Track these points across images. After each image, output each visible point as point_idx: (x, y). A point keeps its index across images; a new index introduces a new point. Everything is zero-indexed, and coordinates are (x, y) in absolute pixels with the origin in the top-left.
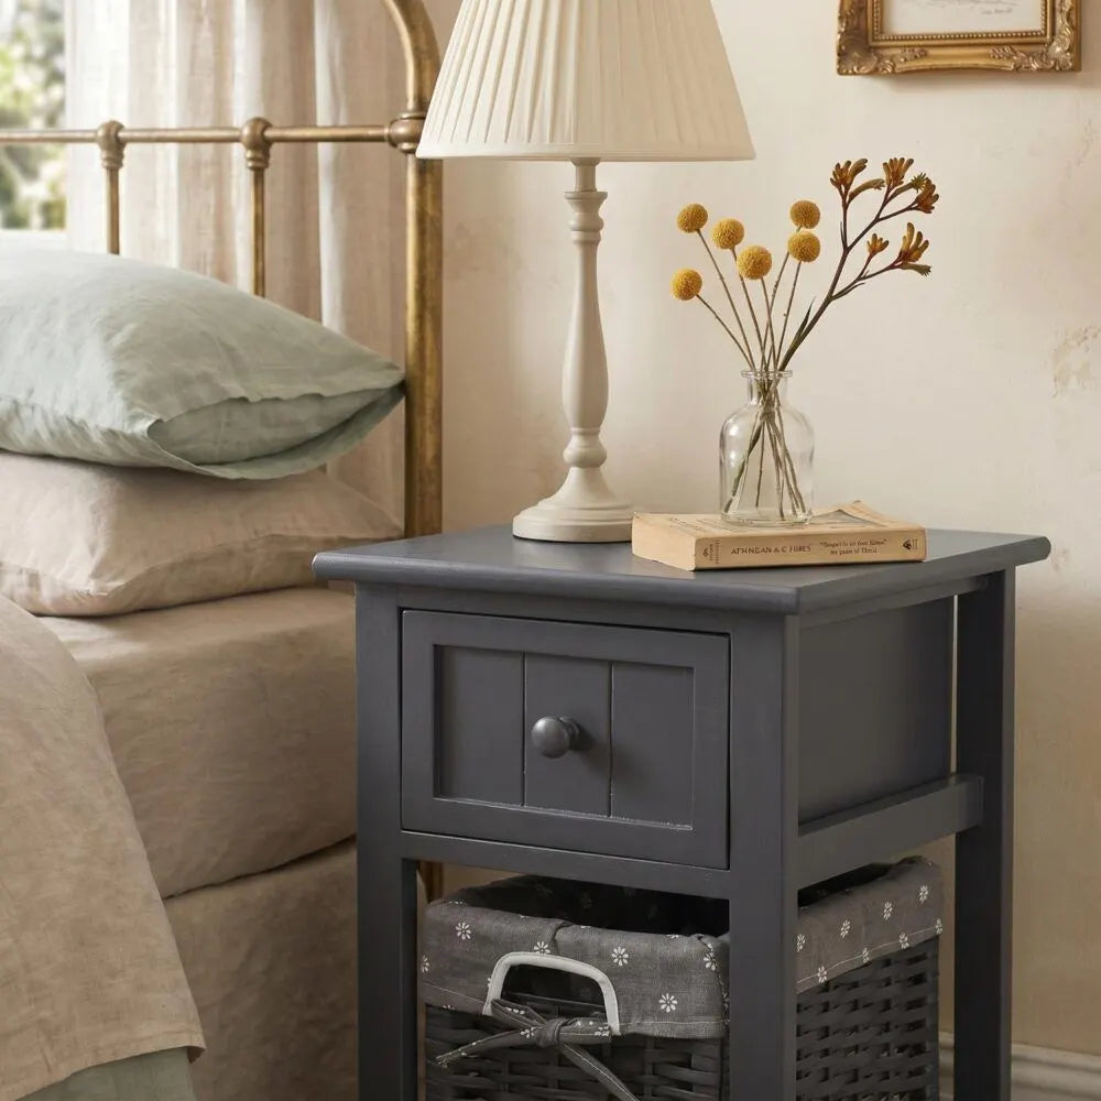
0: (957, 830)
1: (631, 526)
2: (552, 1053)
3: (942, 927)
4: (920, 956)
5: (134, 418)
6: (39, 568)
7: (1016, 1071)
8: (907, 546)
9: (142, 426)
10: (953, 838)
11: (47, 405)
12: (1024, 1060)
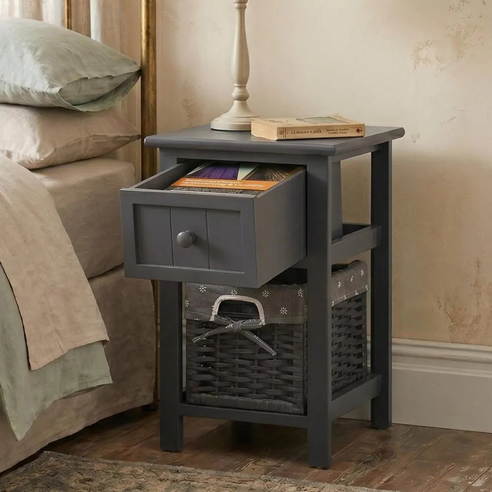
0: (372, 248)
1: (250, 125)
2: (238, 335)
3: (368, 287)
4: (360, 299)
5: (52, 87)
6: (11, 149)
7: (394, 349)
8: (358, 131)
9: (56, 90)
10: (370, 251)
11: (11, 81)
12: (396, 344)
